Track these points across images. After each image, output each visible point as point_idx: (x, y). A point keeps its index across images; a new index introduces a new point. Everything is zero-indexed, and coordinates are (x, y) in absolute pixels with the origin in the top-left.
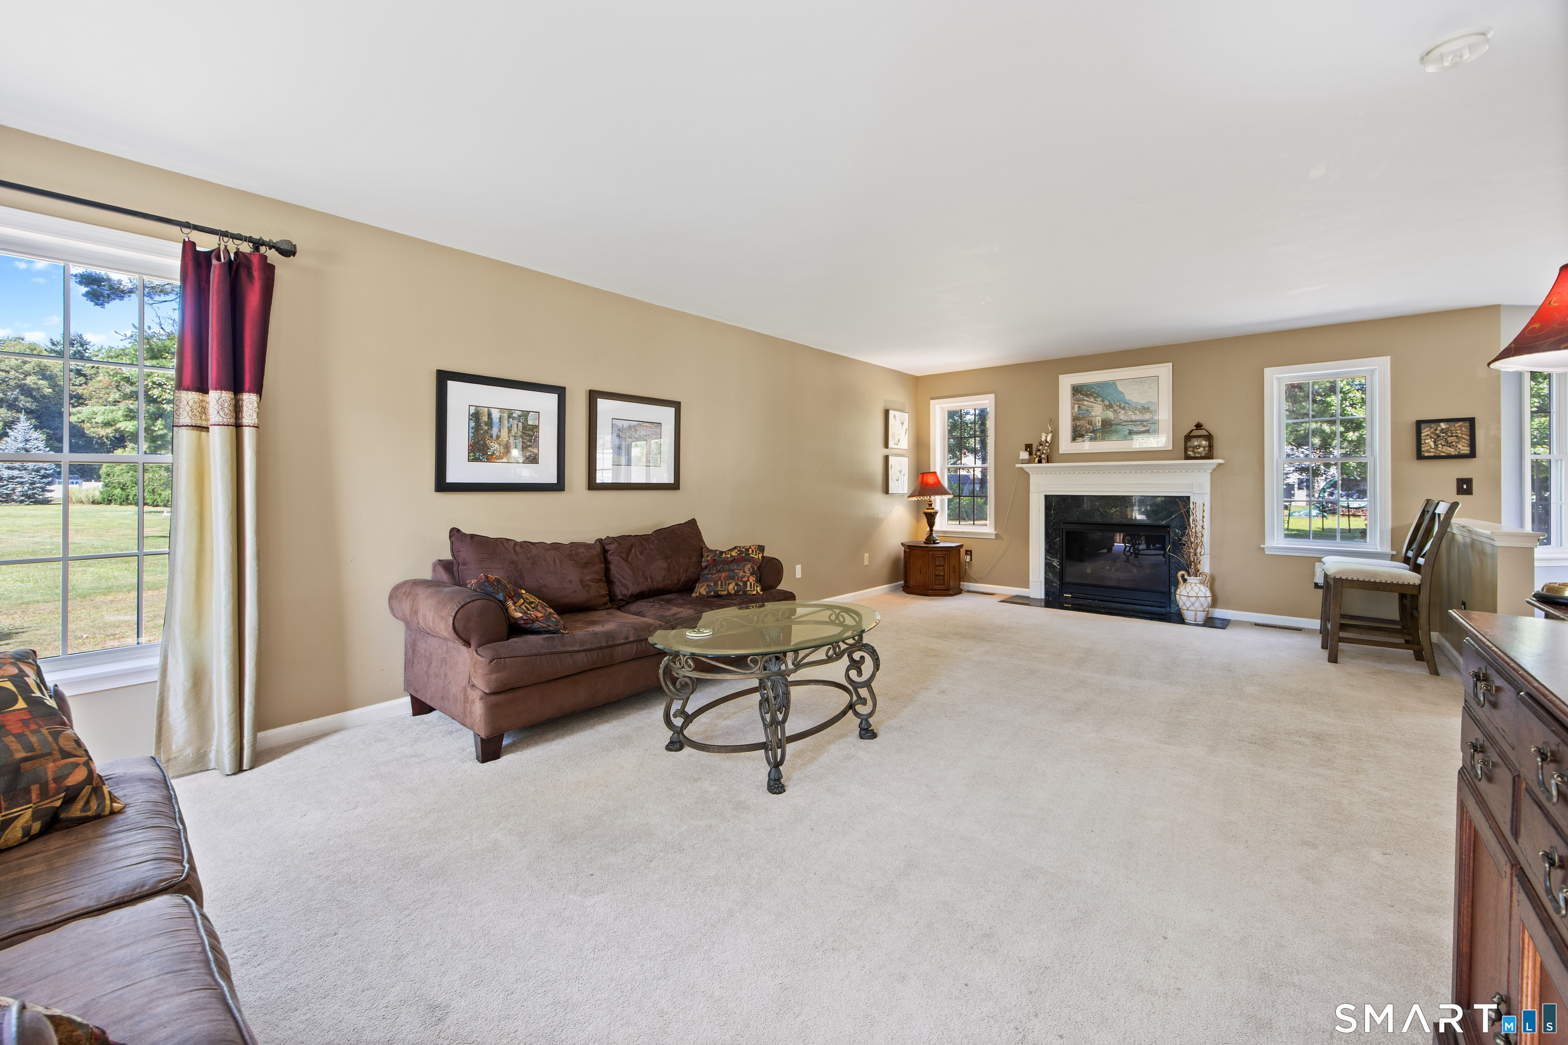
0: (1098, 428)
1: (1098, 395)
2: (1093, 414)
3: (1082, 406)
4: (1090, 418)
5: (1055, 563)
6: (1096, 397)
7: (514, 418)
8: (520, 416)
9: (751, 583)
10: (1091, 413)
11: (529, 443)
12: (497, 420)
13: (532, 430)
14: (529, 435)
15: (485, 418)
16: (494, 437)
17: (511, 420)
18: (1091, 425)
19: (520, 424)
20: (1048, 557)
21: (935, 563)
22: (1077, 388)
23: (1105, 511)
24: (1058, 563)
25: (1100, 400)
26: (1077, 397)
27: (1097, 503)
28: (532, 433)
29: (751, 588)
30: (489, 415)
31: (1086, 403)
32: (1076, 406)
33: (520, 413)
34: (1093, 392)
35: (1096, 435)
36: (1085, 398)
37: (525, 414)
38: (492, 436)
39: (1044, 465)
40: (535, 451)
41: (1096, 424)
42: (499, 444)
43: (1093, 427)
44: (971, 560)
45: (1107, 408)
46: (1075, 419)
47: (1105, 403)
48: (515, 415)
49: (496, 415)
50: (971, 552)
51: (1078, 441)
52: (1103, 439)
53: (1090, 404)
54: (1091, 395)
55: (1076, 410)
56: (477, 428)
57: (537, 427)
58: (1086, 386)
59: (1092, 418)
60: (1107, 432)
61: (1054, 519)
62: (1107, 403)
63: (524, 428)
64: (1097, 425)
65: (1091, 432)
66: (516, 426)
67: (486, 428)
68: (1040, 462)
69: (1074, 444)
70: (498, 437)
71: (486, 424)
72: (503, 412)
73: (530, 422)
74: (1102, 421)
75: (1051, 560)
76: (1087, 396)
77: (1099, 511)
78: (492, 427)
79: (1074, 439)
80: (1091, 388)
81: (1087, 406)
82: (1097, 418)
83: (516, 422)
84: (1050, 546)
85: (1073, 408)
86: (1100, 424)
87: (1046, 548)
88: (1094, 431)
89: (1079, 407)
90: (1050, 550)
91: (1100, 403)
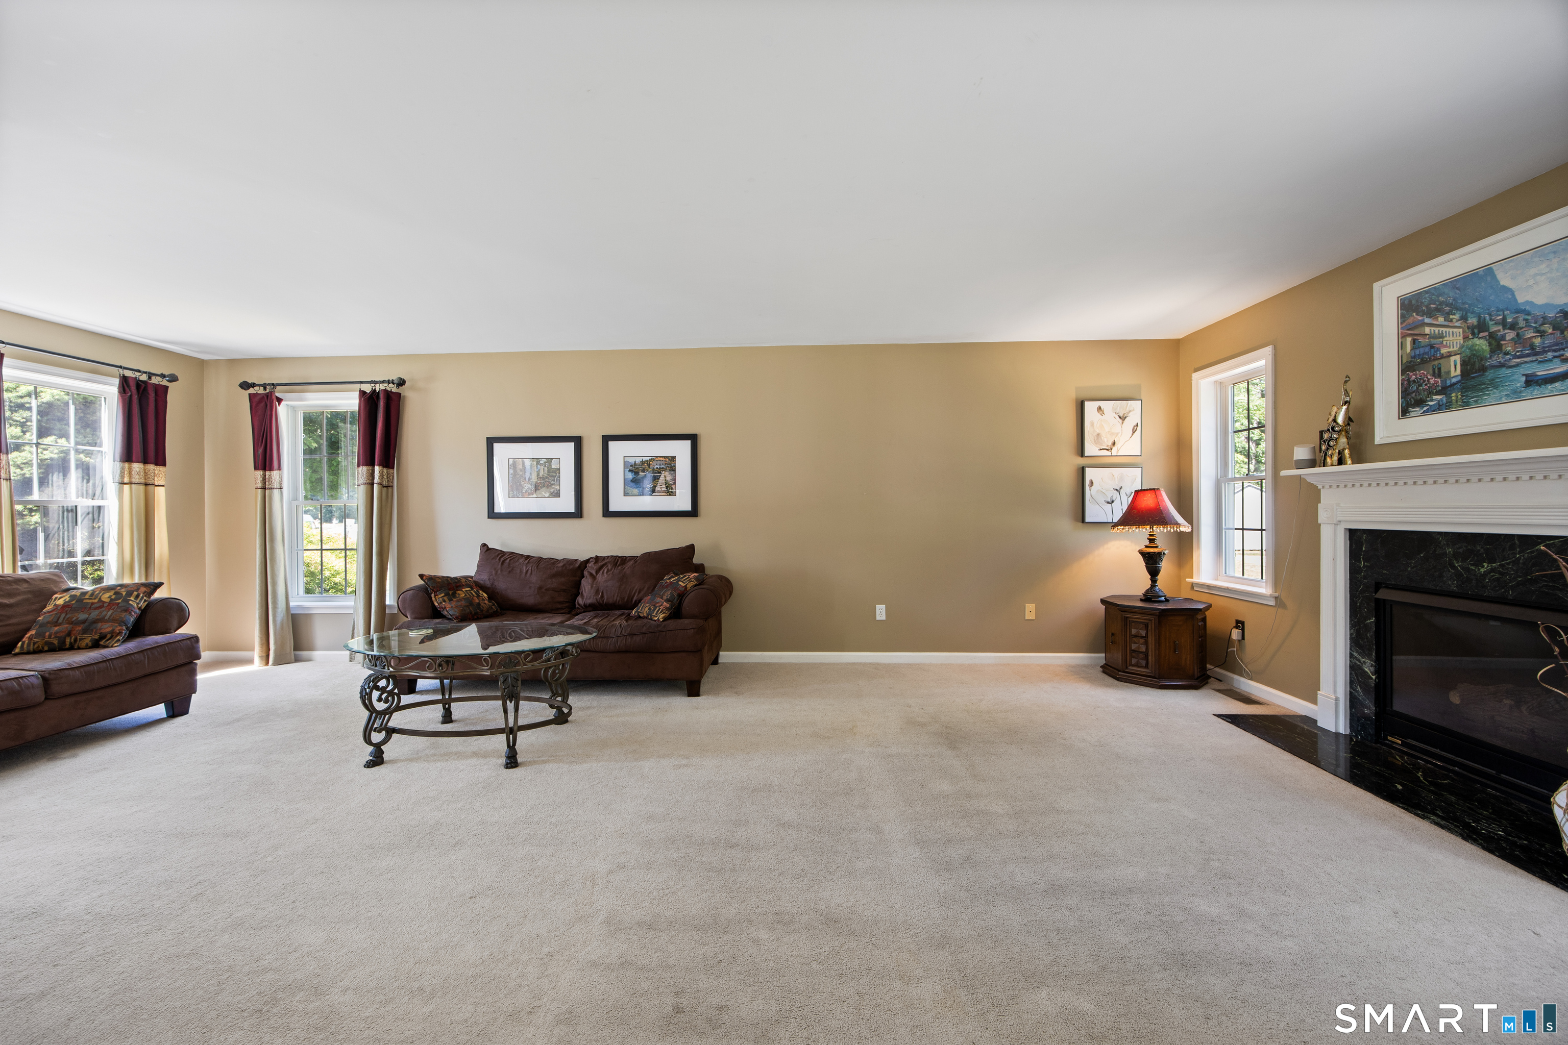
0: (1454, 380)
1: (1454, 307)
2: (1444, 351)
3: (1421, 339)
4: (1436, 363)
5: (1368, 667)
6: (1448, 314)
7: (541, 465)
8: (545, 463)
9: (659, 609)
10: (1439, 350)
11: (553, 482)
12: (529, 467)
13: (555, 472)
14: (553, 476)
15: (520, 467)
16: (527, 480)
17: (539, 466)
18: (1439, 376)
19: (546, 468)
20: (1355, 654)
21: (1130, 631)
22: (1410, 301)
23: (1468, 570)
24: (1372, 669)
25: (1457, 317)
26: (1410, 320)
27: (1449, 550)
28: (555, 474)
29: (656, 614)
30: (523, 464)
31: (1427, 330)
32: (1409, 340)
33: (545, 460)
34: (1441, 303)
35: (1449, 397)
36: (1427, 320)
37: (549, 460)
38: (525, 479)
39: (1349, 466)
40: (558, 487)
41: (1449, 372)
42: (531, 484)
43: (1444, 381)
44: (1243, 638)
45: (1473, 334)
46: (1407, 367)
47: (1470, 321)
48: (542, 462)
49: (528, 463)
50: (1243, 623)
51: (1412, 414)
52: (1466, 405)
53: (1436, 330)
54: (1438, 310)
55: (1408, 349)
56: (515, 474)
57: (559, 469)
58: (1426, 292)
59: (1442, 361)
60: (1474, 388)
61: (1365, 578)
62: (1473, 321)
63: (549, 471)
64: (1453, 374)
65: (1437, 393)
66: (542, 470)
67: (521, 473)
68: (1341, 462)
69: (1405, 422)
70: (530, 479)
71: (521, 471)
72: (533, 461)
73: (553, 466)
74: (1464, 363)
75: (1359, 661)
76: (1430, 314)
77: (1453, 567)
78: (525, 473)
79: (1404, 412)
80: (1438, 296)
81: (1431, 337)
82: (1452, 358)
83: (543, 467)
84: (1358, 632)
85: (1401, 346)
86: (1458, 372)
87: (1351, 634)
88: (1444, 390)
89: (1414, 342)
90: (1357, 641)
91: (1457, 324)
